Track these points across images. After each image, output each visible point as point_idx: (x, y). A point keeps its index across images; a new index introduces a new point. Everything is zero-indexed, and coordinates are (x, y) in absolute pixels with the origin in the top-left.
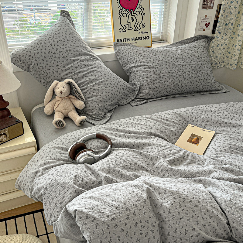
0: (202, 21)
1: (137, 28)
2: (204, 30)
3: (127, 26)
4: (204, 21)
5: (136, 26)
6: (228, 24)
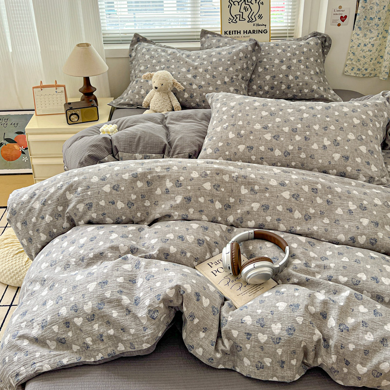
0: (334, 13)
1: (251, 19)
2: (339, 25)
3: (238, 16)
4: (338, 13)
5: (250, 17)
6: (374, 18)
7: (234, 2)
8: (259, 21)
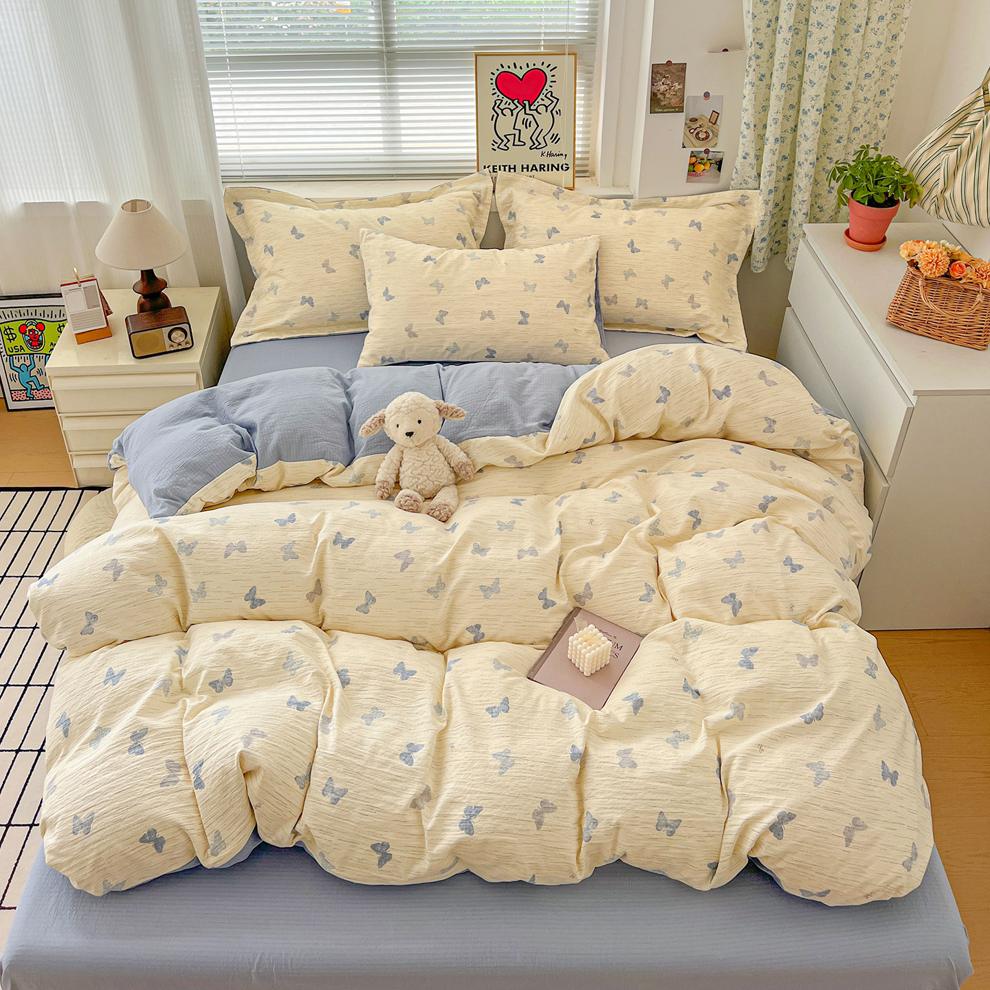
7: (502, 110)
8: (552, 147)
